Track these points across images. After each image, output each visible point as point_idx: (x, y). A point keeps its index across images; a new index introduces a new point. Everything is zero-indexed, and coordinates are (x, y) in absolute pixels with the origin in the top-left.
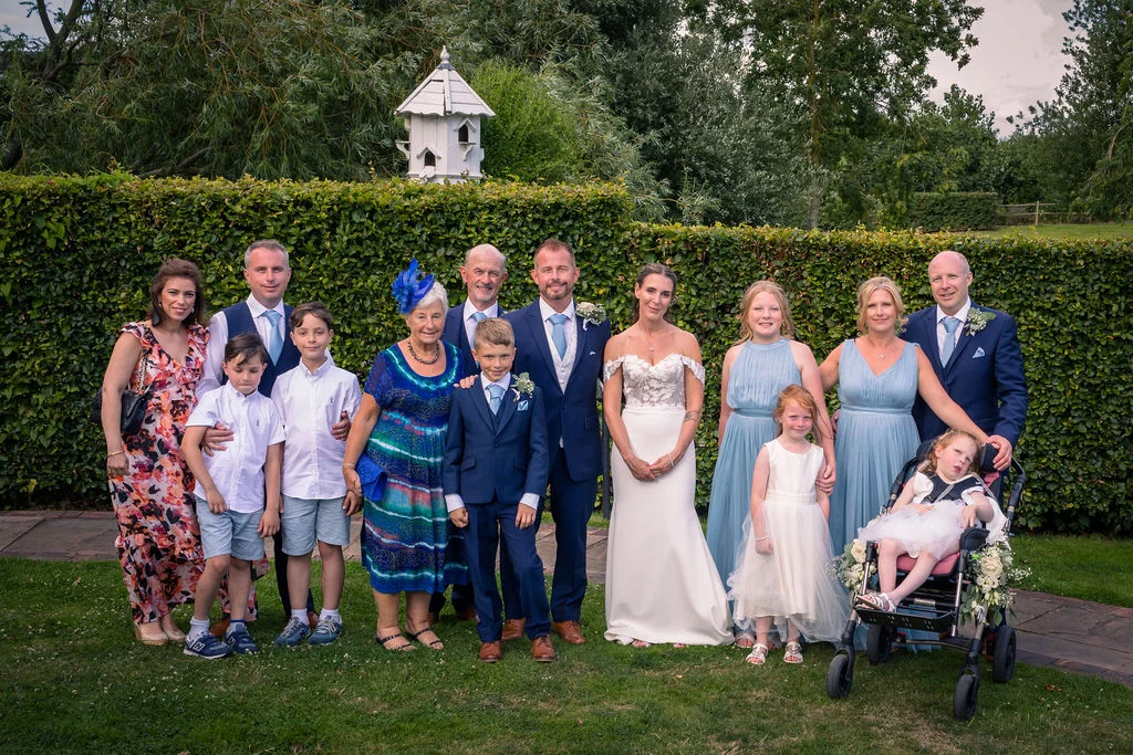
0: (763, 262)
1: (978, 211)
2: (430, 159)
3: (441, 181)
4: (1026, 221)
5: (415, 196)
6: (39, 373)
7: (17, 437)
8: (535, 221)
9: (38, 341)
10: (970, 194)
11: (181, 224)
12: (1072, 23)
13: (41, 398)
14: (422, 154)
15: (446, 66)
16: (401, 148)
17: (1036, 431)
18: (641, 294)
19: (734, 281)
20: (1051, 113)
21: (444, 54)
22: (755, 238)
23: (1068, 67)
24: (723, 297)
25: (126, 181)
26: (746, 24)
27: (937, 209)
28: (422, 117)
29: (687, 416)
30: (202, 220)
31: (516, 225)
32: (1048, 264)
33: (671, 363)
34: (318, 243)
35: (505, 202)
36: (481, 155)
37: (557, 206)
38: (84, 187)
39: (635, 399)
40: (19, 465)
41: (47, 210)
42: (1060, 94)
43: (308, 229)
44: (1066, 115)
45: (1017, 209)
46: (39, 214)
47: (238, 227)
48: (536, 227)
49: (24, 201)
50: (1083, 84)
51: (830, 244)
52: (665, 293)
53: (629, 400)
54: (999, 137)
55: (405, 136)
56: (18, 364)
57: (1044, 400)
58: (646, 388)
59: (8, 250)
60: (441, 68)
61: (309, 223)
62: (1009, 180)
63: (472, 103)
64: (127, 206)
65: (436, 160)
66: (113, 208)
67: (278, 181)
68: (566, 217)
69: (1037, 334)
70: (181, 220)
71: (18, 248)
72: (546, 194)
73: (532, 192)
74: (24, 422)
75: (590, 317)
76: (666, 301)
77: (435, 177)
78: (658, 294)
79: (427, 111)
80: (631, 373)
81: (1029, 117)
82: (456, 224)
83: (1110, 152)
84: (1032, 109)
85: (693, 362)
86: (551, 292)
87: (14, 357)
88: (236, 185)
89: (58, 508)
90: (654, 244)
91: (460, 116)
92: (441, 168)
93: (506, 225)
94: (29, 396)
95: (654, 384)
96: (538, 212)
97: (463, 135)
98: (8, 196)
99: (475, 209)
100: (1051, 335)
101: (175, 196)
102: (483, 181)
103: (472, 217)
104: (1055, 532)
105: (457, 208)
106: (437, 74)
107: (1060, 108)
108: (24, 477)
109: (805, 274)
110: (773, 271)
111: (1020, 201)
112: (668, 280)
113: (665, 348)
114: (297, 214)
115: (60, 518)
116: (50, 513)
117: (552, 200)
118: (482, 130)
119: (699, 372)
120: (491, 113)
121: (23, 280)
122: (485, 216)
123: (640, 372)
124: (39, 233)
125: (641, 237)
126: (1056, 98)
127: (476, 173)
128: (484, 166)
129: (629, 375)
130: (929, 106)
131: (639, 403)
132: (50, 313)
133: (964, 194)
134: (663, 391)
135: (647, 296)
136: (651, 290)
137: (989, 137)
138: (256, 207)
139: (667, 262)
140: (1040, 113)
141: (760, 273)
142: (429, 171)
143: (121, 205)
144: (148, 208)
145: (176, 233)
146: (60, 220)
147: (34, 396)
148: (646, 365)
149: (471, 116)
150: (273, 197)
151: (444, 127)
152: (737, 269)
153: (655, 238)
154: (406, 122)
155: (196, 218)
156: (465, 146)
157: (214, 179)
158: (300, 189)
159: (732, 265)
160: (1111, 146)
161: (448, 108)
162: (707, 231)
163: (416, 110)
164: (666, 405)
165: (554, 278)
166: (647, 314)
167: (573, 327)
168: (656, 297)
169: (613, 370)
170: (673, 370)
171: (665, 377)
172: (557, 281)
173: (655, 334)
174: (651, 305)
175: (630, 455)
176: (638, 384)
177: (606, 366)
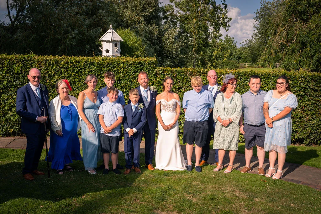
0: (190, 76)
1: (232, 65)
2: (107, 51)
3: (111, 57)
4: (243, 67)
5: (105, 60)
6: (13, 103)
7: (8, 119)
8: (134, 66)
9: (13, 96)
10: (230, 61)
11: (48, 67)
12: (255, 20)
13: (14, 109)
15: (111, 29)
16: (100, 49)
19: (183, 81)
20: (250, 42)
21: (111, 26)
22: (188, 70)
23: (254, 31)
24: (180, 85)
25: (35, 57)
26: (178, 21)
27: (223, 65)
28: (106, 41)
29: (176, 114)
30: (53, 66)
31: (130, 67)
33: (172, 102)
34: (81, 72)
35: (127, 62)
36: (120, 51)
37: (139, 63)
38: (24, 58)
40: (9, 126)
41: (15, 64)
42: (253, 37)
43: (79, 68)
44: (254, 42)
45: (241, 64)
46: (13, 64)
47: (62, 68)
48: (134, 68)
49: (9, 61)
50: (258, 35)
51: (206, 72)
53: (162, 110)
55: (101, 46)
56: (8, 101)
58: (167, 107)
59: (6, 73)
61: (79, 67)
62: (240, 58)
63: (119, 38)
64: (35, 62)
65: (109, 51)
66: (32, 63)
67: (72, 57)
68: (142, 65)
70: (48, 66)
71: (8, 73)
72: (137, 60)
73: (133, 59)
74: (10, 115)
75: (153, 90)
77: (109, 56)
78: (170, 84)
79: (107, 40)
80: (163, 104)
81: (245, 43)
82: (115, 67)
84: (246, 41)
85: (178, 101)
86: (143, 85)
87: (7, 99)
88: (61, 57)
89: (18, 136)
90: (163, 72)
91: (115, 41)
92: (110, 54)
93: (127, 67)
94: (11, 109)
95: (169, 106)
96: (135, 64)
97: (116, 46)
98: (6, 60)
99: (120, 63)
101: (47, 60)
102: (120, 57)
103: (119, 65)
105: (115, 63)
106: (110, 31)
107: (252, 40)
108: (10, 129)
111: (242, 63)
113: (171, 97)
114: (76, 65)
115: (19, 139)
116: (16, 137)
117: (138, 61)
118: (120, 44)
119: (179, 103)
120: (123, 40)
121: (9, 81)
122: (122, 65)
123: (165, 103)
124: (14, 69)
125: (160, 71)
127: (119, 55)
128: (120, 53)
130: (221, 40)
131: (165, 111)
132: (16, 89)
134: (170, 108)
135: (167, 85)
136: (168, 83)
137: (235, 48)
138: (66, 63)
140: (248, 42)
141: (189, 79)
142: (108, 54)
143: (34, 62)
144: (40, 63)
145: (47, 69)
146: (18, 66)
147: (12, 109)
148: (167, 102)
149: (118, 41)
150: (71, 60)
151: (111, 44)
152: (183, 78)
153: (163, 71)
154: (102, 42)
155: (52, 66)
156: (116, 48)
157: (56, 56)
158: (77, 58)
159: (182, 77)
160: (265, 50)
161: (112, 39)
162: (176, 69)
163: (104, 40)
164: (171, 112)
165: (144, 81)
166: (167, 89)
167: (149, 92)
168: (169, 85)
169: (158, 103)
170: (173, 103)
171: (171, 104)
172: (144, 82)
173: (168, 94)
174: (168, 87)
175: (163, 124)
176: (164, 106)
177: (157, 102)
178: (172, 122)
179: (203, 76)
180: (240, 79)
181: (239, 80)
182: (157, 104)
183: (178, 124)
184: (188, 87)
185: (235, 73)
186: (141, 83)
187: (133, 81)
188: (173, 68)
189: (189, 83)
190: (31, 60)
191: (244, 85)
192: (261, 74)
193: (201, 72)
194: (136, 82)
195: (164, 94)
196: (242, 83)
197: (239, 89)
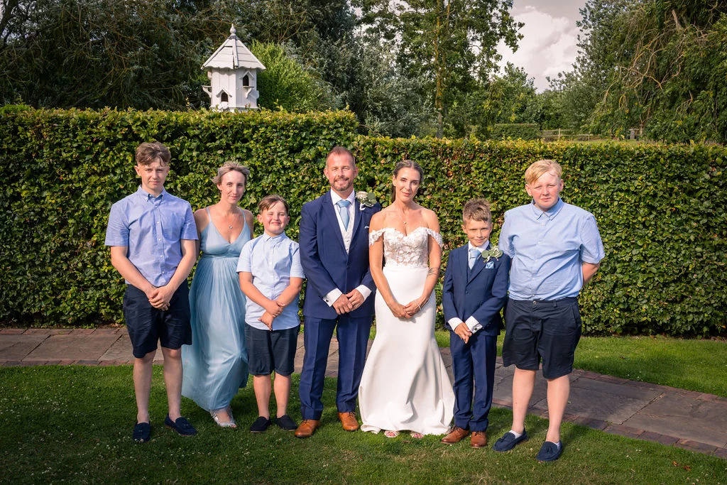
0: (445, 161)
2: (224, 97)
3: (233, 111)
4: (552, 139)
5: (217, 119)
10: (522, 125)
11: (63, 139)
12: (581, 28)
14: (219, 94)
15: (233, 37)
16: (205, 90)
17: (624, 270)
18: (397, 182)
20: (570, 77)
21: (232, 30)
22: (439, 144)
23: (579, 52)
25: (25, 111)
28: (219, 70)
29: (430, 271)
30: (75, 136)
32: (633, 160)
33: (417, 235)
36: (257, 95)
37: (309, 124)
39: (392, 260)
42: (575, 67)
44: (579, 79)
45: (547, 133)
50: (588, 61)
51: (489, 149)
52: (413, 182)
53: (388, 260)
54: (537, 92)
55: (208, 83)
57: (628, 250)
58: (401, 252)
60: (231, 39)
62: (543, 116)
63: (252, 61)
64: (25, 126)
65: (229, 98)
66: (16, 129)
67: (127, 110)
69: (625, 208)
70: (61, 136)
72: (302, 117)
73: (293, 117)
75: (365, 201)
76: (414, 187)
77: (228, 109)
78: (408, 182)
79: (222, 67)
80: (390, 242)
81: (558, 79)
83: (605, 98)
84: (560, 76)
85: (434, 232)
86: (337, 185)
88: (98, 113)
90: (374, 150)
91: (244, 69)
92: (232, 103)
93: (276, 137)
95: (408, 250)
96: (296, 128)
97: (246, 81)
99: (255, 127)
100: (634, 208)
101: (58, 120)
102: (259, 110)
103: (253, 133)
104: (632, 334)
106: (229, 42)
107: (575, 75)
109: (473, 168)
110: (451, 167)
111: (549, 129)
112: (416, 172)
113: (415, 222)
117: (305, 120)
118: (257, 78)
119: (438, 239)
120: (263, 68)
122: (262, 131)
123: (397, 241)
125: (365, 146)
126: (573, 69)
127: (254, 106)
128: (258, 102)
129: (388, 243)
131: (395, 262)
133: (518, 124)
134: (412, 255)
135: (401, 184)
136: (404, 180)
137: (530, 92)
138: (111, 127)
139: (382, 162)
140: (564, 78)
141: (443, 168)
142: (224, 105)
143: (22, 126)
144: (39, 128)
145: (58, 145)
148: (401, 235)
149: (251, 69)
150: (123, 120)
151: (233, 77)
152: (427, 165)
153: (374, 146)
154: (209, 73)
155: (71, 135)
156: (247, 89)
157: (84, 110)
158: (140, 114)
159: (424, 163)
160: (606, 95)
161: (236, 64)
162: (408, 141)
163: (215, 66)
164: (415, 265)
165: (340, 175)
166: (401, 197)
167: (352, 209)
168: (407, 185)
169: (376, 238)
170: (420, 239)
171: (414, 244)
172: (342, 177)
173: (407, 212)
174: (404, 190)
175: (391, 301)
176: (395, 249)
177: (371, 235)
178: (418, 295)
179: (481, 158)
180: (582, 168)
181: (579, 170)
182: (372, 241)
183: (433, 300)
184: (439, 189)
185: (567, 149)
186: (331, 182)
187: (293, 176)
188: (399, 139)
189: (442, 177)
190: (13, 120)
191: (592, 182)
192: (637, 152)
193: (474, 147)
194: (301, 177)
195: (391, 211)
196: (585, 178)
197: (578, 193)
